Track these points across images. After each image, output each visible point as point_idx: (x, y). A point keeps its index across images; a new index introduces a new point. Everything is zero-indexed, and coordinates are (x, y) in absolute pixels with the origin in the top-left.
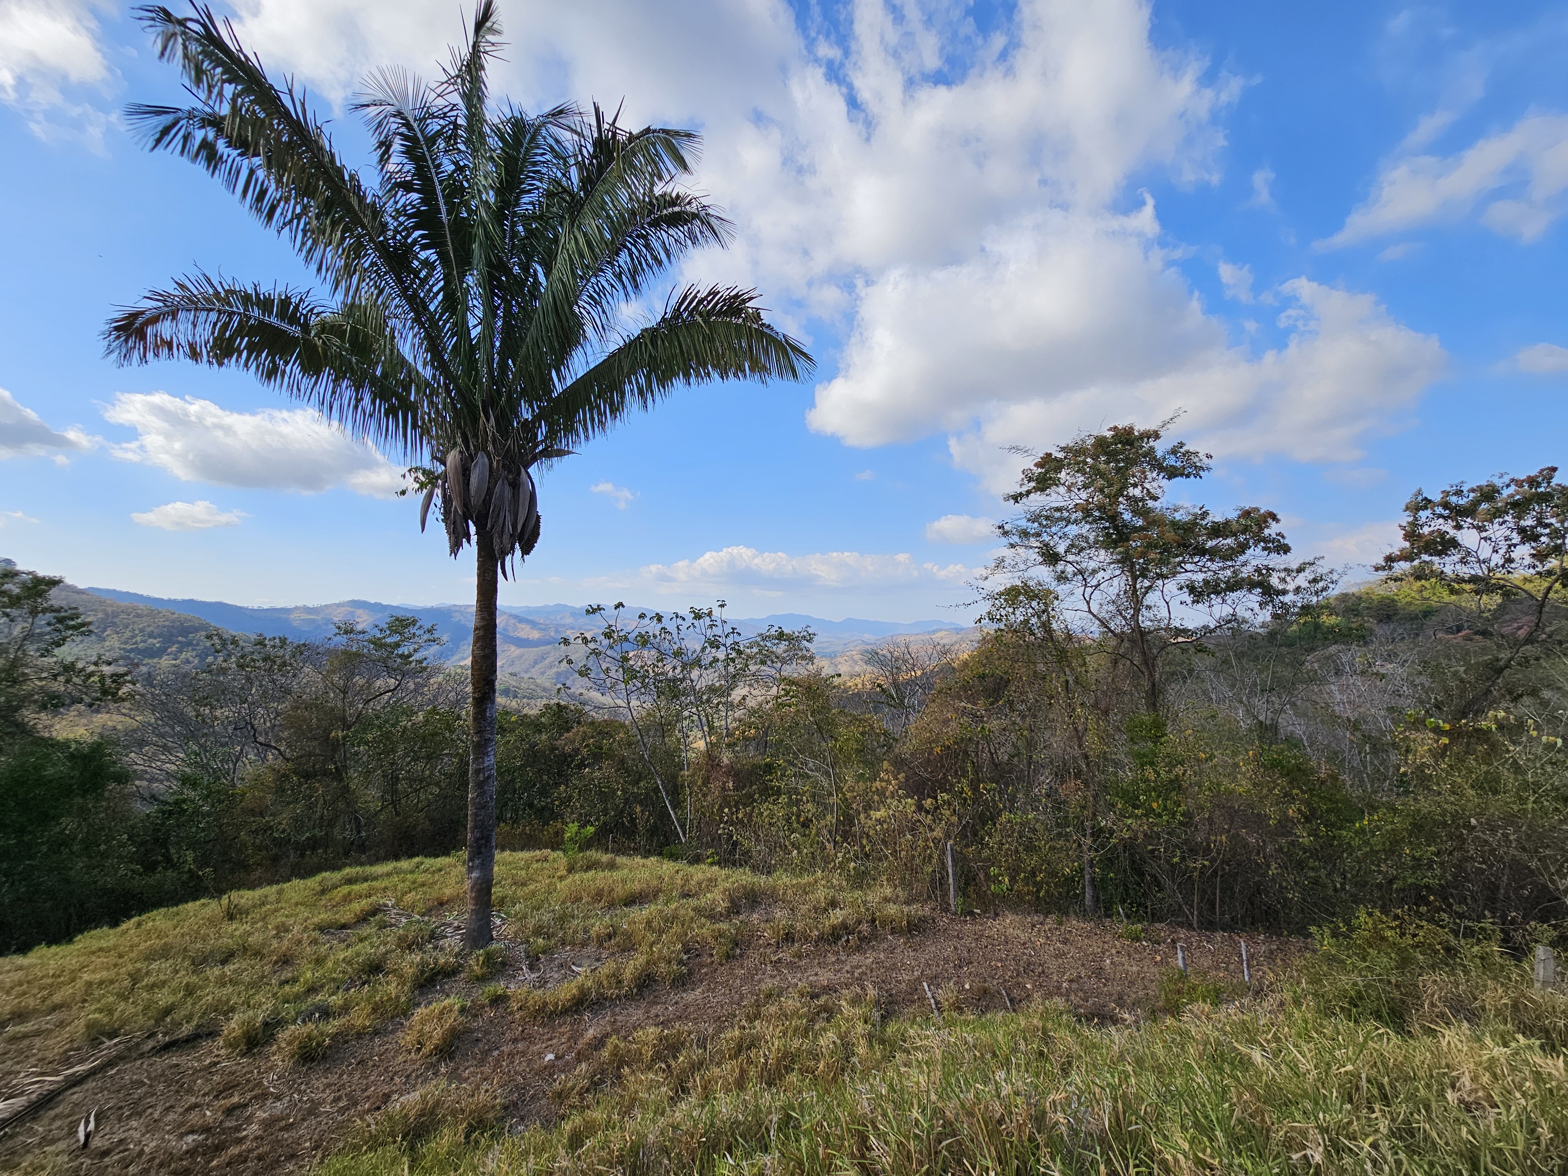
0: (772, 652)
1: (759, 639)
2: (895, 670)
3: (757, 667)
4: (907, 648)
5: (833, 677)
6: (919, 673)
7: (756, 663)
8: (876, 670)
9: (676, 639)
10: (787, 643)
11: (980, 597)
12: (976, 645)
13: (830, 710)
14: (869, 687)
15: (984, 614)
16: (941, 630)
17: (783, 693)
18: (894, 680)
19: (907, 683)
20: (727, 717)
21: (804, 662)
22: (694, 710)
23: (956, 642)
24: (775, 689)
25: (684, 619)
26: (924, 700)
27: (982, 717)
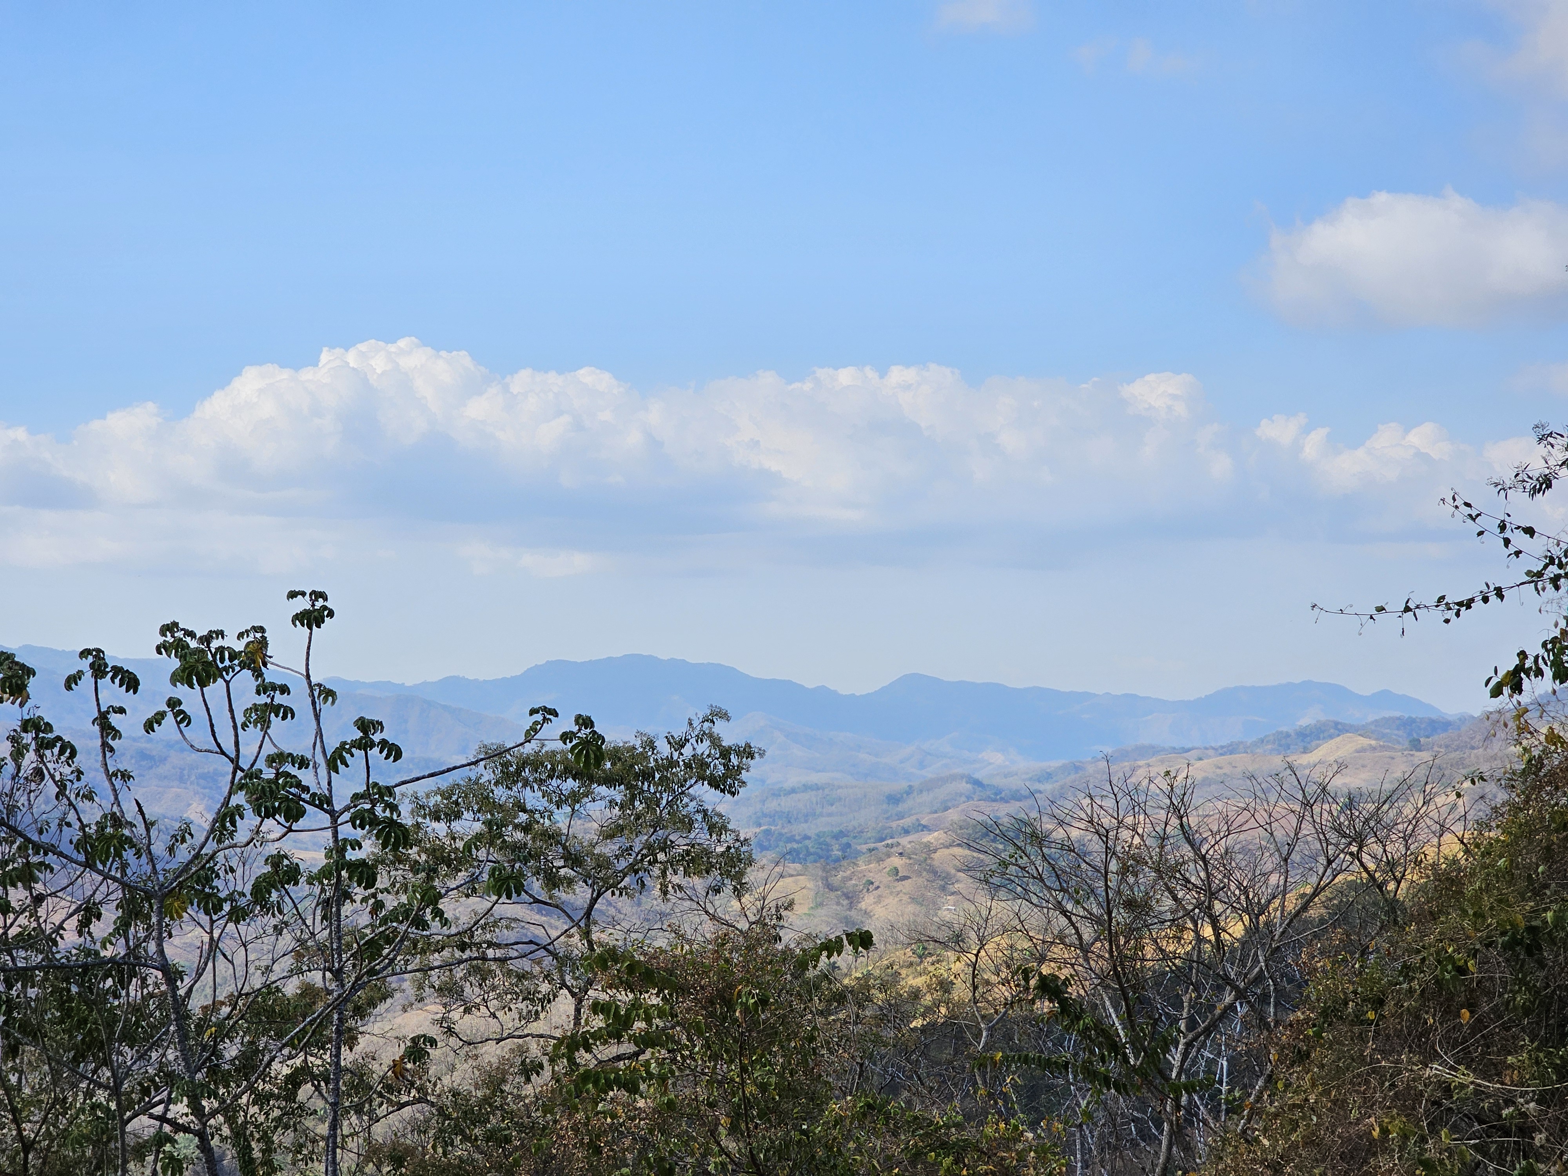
0: (551, 837)
1: (487, 774)
2: (1121, 916)
3: (478, 904)
4: (1178, 811)
5: (832, 947)
6: (1236, 929)
7: (471, 889)
8: (1034, 918)
9: (95, 777)
10: (618, 794)
11: (1518, 571)
12: (1502, 796)
13: (817, 1102)
14: (1003, 993)
15: (1534, 649)
16: (1340, 728)
17: (598, 1022)
18: (1118, 960)
19: (1181, 976)
20: (333, 1142)
21: (699, 883)
22: (180, 1109)
23: (1403, 787)
24: (564, 1004)
25: (131, 682)
26: (1259, 1055)
27: (1526, 1130)
